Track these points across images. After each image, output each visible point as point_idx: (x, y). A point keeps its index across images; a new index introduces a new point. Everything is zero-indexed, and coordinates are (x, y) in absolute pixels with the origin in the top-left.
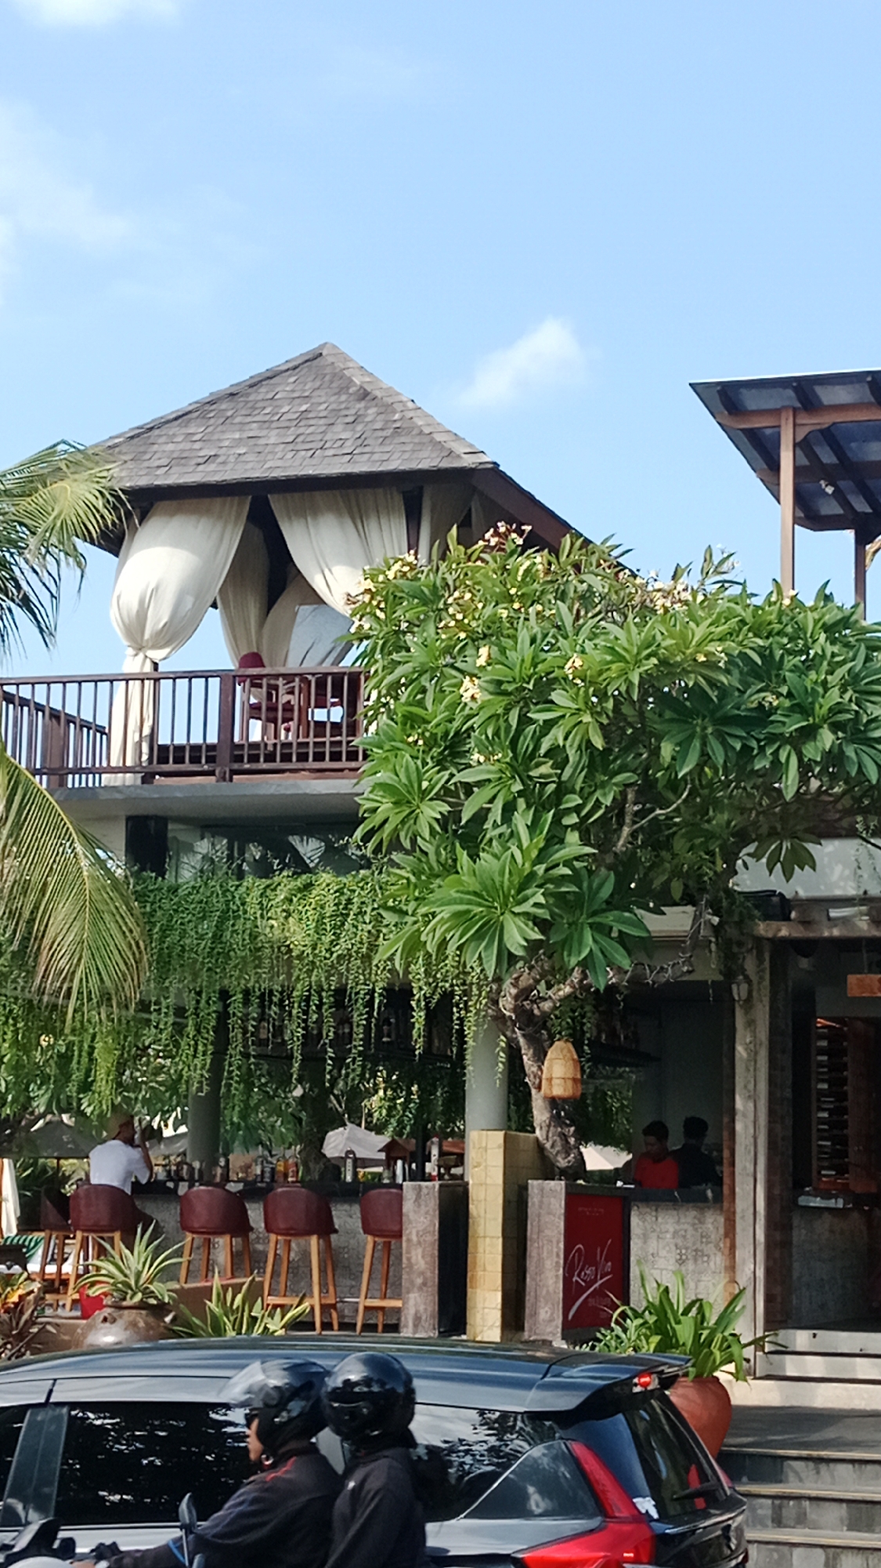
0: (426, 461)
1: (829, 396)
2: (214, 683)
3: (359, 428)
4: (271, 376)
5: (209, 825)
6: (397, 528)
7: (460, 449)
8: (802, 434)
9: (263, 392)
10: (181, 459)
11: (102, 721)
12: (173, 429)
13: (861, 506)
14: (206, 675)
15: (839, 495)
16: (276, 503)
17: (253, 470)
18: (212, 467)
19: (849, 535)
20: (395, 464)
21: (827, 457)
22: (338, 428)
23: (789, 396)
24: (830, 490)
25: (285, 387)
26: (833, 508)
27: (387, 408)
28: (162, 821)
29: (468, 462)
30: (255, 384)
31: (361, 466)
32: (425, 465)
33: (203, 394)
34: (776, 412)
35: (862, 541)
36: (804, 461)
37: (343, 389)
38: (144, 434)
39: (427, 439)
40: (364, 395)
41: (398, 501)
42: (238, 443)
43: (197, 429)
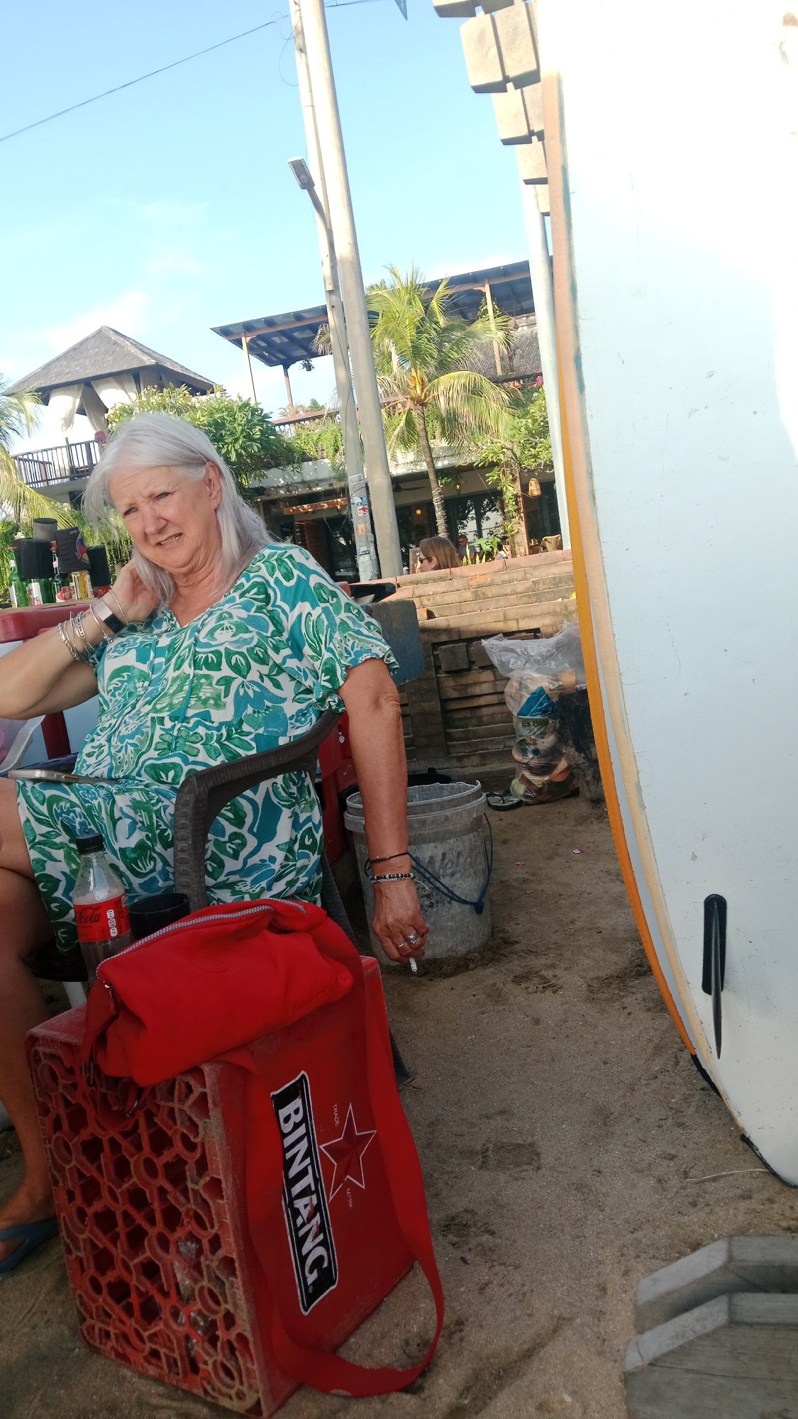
0: (135, 365)
1: (257, 326)
2: (83, 446)
3: (115, 356)
4: (87, 339)
6: (132, 387)
8: (249, 340)
9: (85, 346)
10: (58, 375)
11: (53, 463)
12: (57, 363)
13: (282, 357)
14: (80, 444)
15: (273, 355)
16: (94, 384)
17: (83, 376)
18: (69, 375)
20: (125, 367)
21: (263, 344)
22: (109, 356)
23: (241, 328)
24: (267, 354)
25: (91, 344)
27: (123, 347)
30: (81, 343)
31: (115, 370)
32: (134, 366)
33: (66, 349)
34: (240, 333)
36: (255, 347)
37: (108, 342)
38: (47, 367)
39: (135, 357)
41: (133, 377)
42: (76, 366)
43: (64, 363)
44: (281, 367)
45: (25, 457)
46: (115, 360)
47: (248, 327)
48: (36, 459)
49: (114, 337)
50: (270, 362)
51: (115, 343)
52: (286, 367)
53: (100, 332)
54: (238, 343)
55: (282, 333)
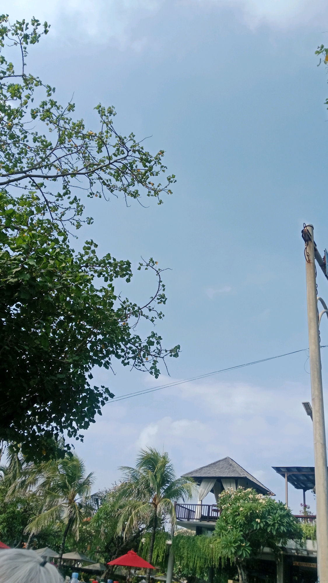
1: (293, 470)
2: (207, 506)
3: (229, 470)
4: (220, 461)
6: (235, 485)
7: (242, 474)
8: (288, 475)
9: (218, 464)
10: (205, 473)
11: (194, 511)
12: (205, 468)
13: (303, 486)
14: (206, 505)
15: (299, 484)
18: (209, 474)
20: (233, 475)
21: (294, 478)
23: (286, 469)
24: (296, 483)
25: (221, 463)
27: (233, 467)
28: (200, 527)
29: (242, 476)
30: (217, 462)
31: (228, 476)
32: (236, 476)
33: (210, 463)
34: (284, 472)
36: (291, 479)
37: (228, 464)
38: (201, 469)
39: (238, 472)
41: (235, 481)
42: (213, 471)
43: (208, 468)
44: (302, 490)
45: (183, 506)
46: (229, 472)
47: (288, 469)
48: (186, 507)
49: (231, 462)
50: (297, 487)
51: (231, 465)
52: (304, 491)
53: (226, 458)
54: (284, 475)
55: (304, 475)
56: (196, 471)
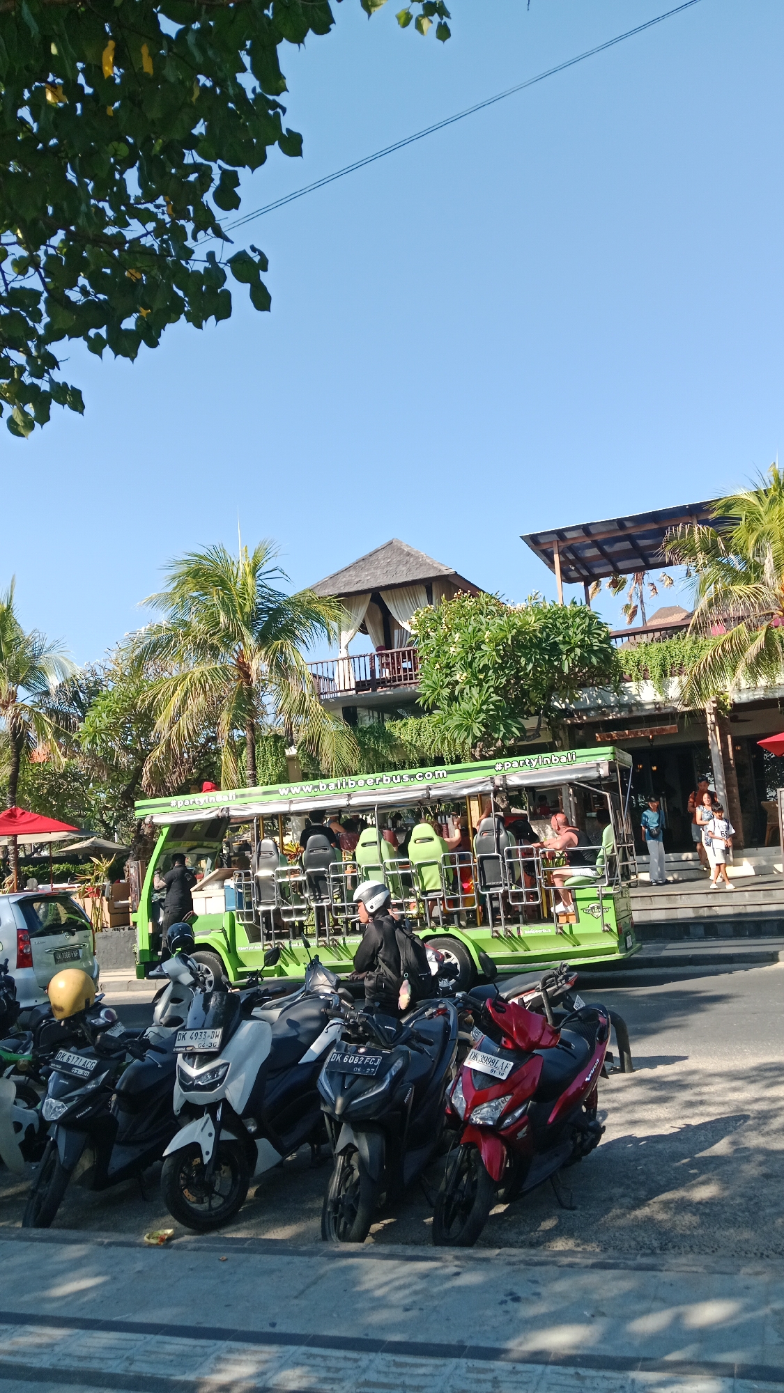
0: (432, 574)
1: (569, 535)
3: (408, 565)
4: (377, 551)
5: (370, 708)
6: (423, 598)
7: (443, 568)
9: (374, 557)
10: (347, 584)
12: (345, 573)
13: (585, 573)
15: (577, 570)
16: (383, 595)
17: (374, 584)
18: (359, 584)
19: (582, 583)
21: (571, 557)
22: (401, 566)
23: (555, 537)
24: (573, 568)
25: (381, 555)
26: (574, 574)
27: (417, 558)
28: (355, 708)
29: (446, 573)
30: (371, 554)
31: (409, 578)
33: (354, 560)
34: (551, 543)
35: (587, 585)
36: (563, 559)
37: (401, 553)
38: (335, 576)
39: (431, 567)
40: (408, 554)
41: (424, 589)
42: (367, 575)
43: (352, 572)
46: (409, 570)
47: (560, 534)
50: (573, 580)
53: (389, 544)
55: (596, 544)
56: (323, 584)
